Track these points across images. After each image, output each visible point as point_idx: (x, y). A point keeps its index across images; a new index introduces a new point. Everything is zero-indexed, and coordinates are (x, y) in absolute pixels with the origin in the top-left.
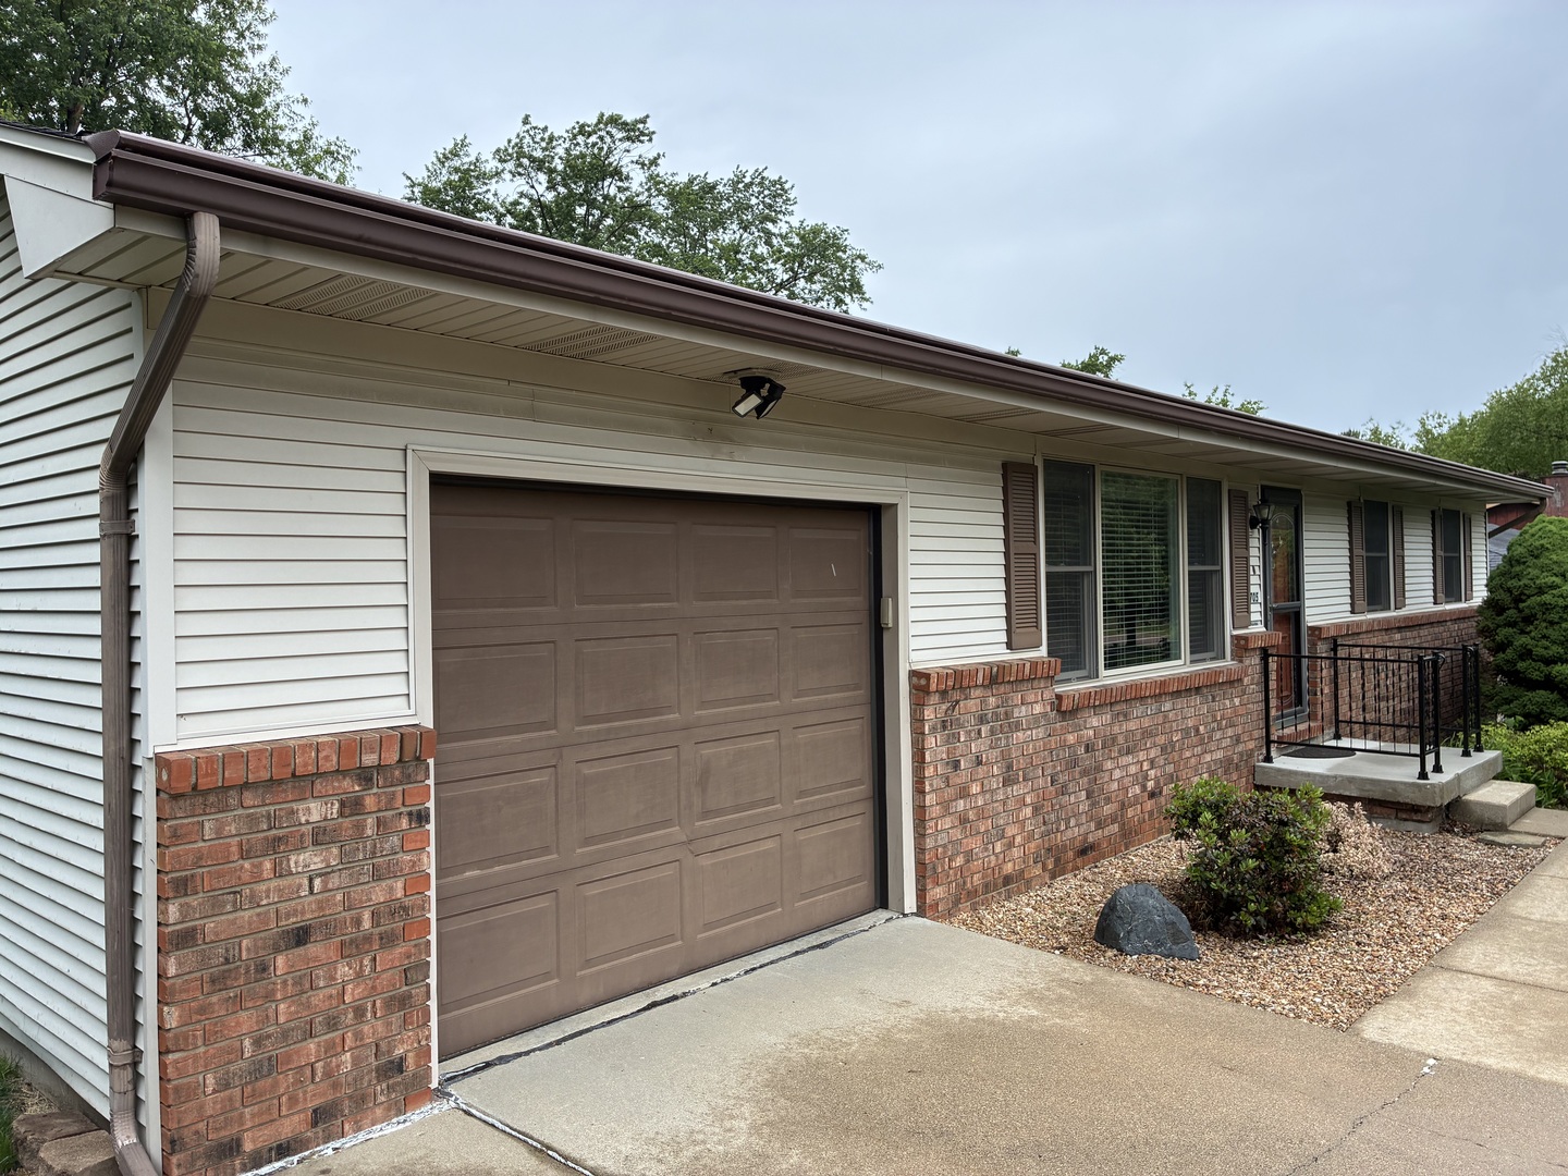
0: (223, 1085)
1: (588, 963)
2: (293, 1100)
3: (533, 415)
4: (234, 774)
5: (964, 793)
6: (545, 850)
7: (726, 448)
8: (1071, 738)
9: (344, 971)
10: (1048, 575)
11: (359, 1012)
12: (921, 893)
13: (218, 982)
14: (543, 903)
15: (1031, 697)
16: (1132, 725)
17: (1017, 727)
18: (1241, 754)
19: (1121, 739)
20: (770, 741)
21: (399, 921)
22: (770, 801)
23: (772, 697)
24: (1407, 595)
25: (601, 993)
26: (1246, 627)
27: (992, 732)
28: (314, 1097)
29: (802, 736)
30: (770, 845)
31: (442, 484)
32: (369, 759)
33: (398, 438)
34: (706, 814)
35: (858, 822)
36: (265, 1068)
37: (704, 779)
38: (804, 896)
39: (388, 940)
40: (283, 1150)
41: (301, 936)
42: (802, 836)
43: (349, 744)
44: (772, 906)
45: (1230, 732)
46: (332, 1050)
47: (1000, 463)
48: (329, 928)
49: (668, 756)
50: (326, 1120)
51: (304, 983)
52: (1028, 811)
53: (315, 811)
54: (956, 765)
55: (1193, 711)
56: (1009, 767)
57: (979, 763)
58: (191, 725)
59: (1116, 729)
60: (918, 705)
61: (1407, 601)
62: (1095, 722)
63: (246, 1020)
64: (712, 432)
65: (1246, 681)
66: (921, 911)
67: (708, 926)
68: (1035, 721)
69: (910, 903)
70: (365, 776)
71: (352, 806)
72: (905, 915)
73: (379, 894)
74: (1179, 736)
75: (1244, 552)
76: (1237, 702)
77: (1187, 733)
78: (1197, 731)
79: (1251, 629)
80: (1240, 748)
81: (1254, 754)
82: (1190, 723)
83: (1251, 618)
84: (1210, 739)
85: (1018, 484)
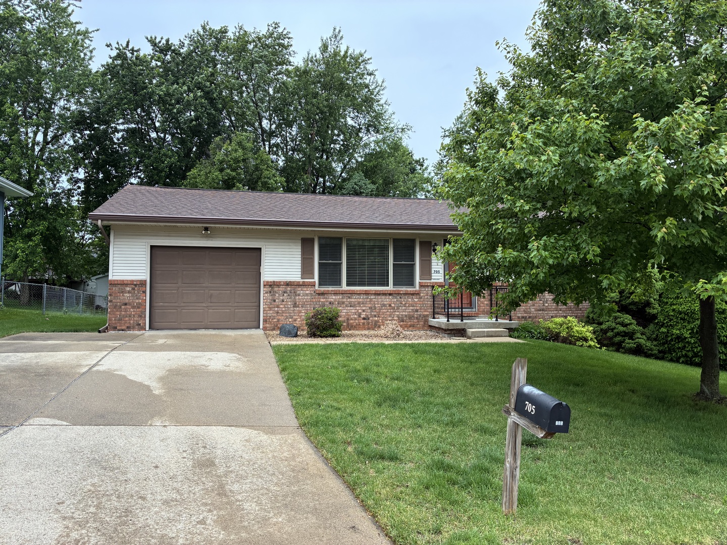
0: (115, 320)
1: (183, 322)
2: (124, 324)
3: (169, 236)
4: (116, 283)
5: (278, 307)
6: (175, 303)
8: (322, 300)
9: (132, 310)
10: (319, 263)
11: (134, 316)
12: (264, 325)
13: (115, 307)
14: (175, 311)
15: (305, 289)
16: (352, 300)
17: (299, 295)
18: (420, 315)
19: (347, 303)
20: (229, 292)
21: (141, 306)
22: (229, 303)
23: (229, 284)
25: (186, 327)
26: (430, 280)
27: (289, 295)
28: (127, 325)
29: (237, 292)
30: (228, 310)
31: (152, 247)
32: (135, 283)
33: (144, 241)
34: (211, 303)
35: (254, 310)
36: (120, 320)
37: (211, 296)
38: (237, 322)
39: (138, 308)
40: (123, 330)
41: (126, 304)
42: (237, 310)
43: (133, 281)
44: (228, 322)
45: (411, 308)
46: (130, 320)
47: (301, 238)
48: (130, 304)
49: (202, 291)
50: (129, 328)
51: (126, 311)
52: (303, 314)
53: (128, 289)
54: (275, 301)
55: (387, 300)
56: (295, 304)
57: (283, 301)
58: (114, 277)
59: (345, 300)
60: (265, 287)
62: (334, 297)
63: (118, 313)
64: (207, 237)
65: (422, 295)
66: (263, 329)
67: (210, 322)
68: (307, 295)
69: (261, 327)
70: (136, 285)
71: (133, 289)
72: (260, 329)
73: (137, 301)
74: (379, 305)
75: (429, 259)
76: (416, 300)
77: (384, 305)
78: (390, 305)
79: (432, 281)
80: (419, 313)
81: (427, 316)
82: (385, 303)
83: (433, 277)
84: (398, 308)
85: (306, 243)
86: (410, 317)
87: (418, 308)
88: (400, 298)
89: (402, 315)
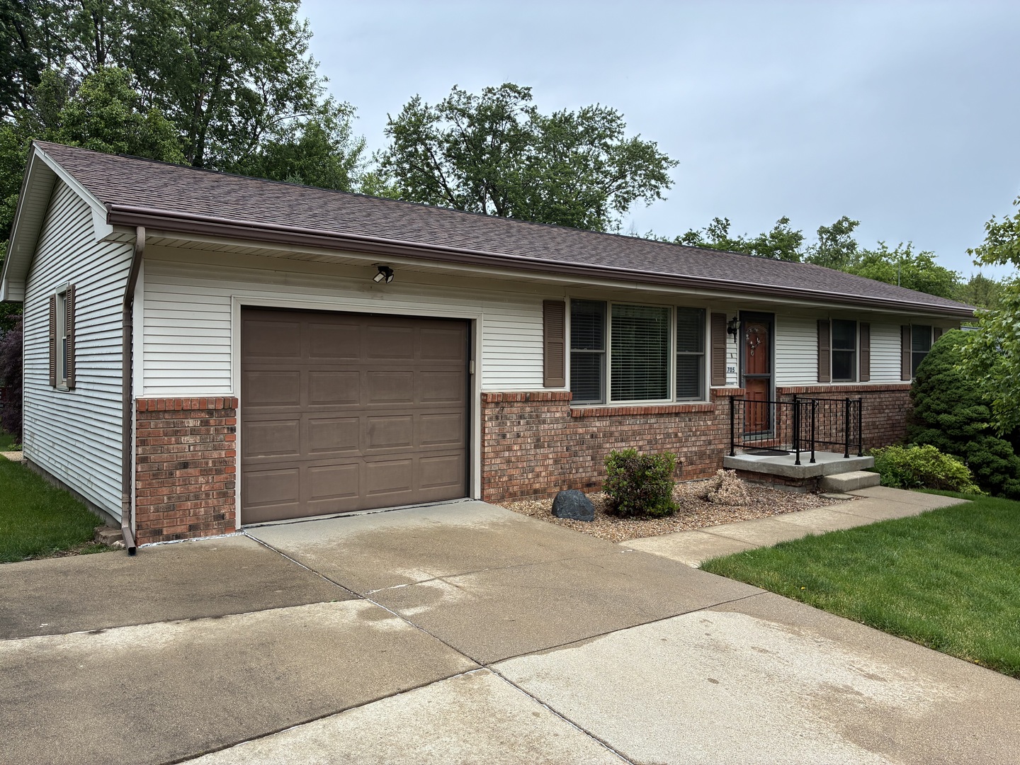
0: (157, 511)
1: (313, 498)
2: (182, 521)
3: (286, 283)
4: (161, 407)
5: (509, 449)
6: (294, 452)
7: (380, 294)
8: (580, 431)
9: (201, 479)
10: (572, 354)
11: (208, 495)
12: (483, 490)
13: (155, 476)
14: (293, 472)
15: (554, 409)
16: (625, 428)
17: (544, 422)
18: (713, 450)
19: (617, 434)
20: (408, 419)
21: (224, 466)
22: (408, 444)
23: (409, 400)
24: (871, 374)
25: (318, 511)
26: (724, 385)
27: (528, 423)
28: (190, 521)
29: (425, 418)
30: (406, 462)
31: (246, 309)
32: (211, 407)
33: (228, 292)
34: (372, 446)
35: (456, 458)
36: (171, 508)
37: (372, 432)
38: (424, 486)
39: (219, 472)
40: (178, 537)
41: (185, 465)
42: (423, 461)
43: (203, 401)
44: (407, 488)
45: (703, 438)
46: (196, 506)
47: (542, 301)
48: (196, 465)
49: (354, 421)
50: (194, 530)
51: (186, 483)
52: (551, 462)
53: (191, 423)
54: (504, 436)
55: (672, 425)
56: (538, 440)
57: (518, 436)
58: (149, 390)
59: (613, 429)
60: (483, 408)
61: (871, 378)
62: (598, 424)
63: (165, 490)
65: (717, 412)
66: (482, 499)
67: (372, 492)
68: (557, 421)
69: (477, 494)
70: (210, 412)
71: (205, 423)
72: (475, 500)
73: (215, 455)
74: (662, 436)
75: (722, 346)
76: (709, 423)
77: (668, 435)
78: (676, 435)
79: (727, 387)
80: (712, 447)
81: (721, 451)
82: (670, 431)
83: (728, 380)
84: (687, 440)
85: (552, 310)
86: (701, 455)
87: (712, 438)
88: (690, 420)
89: (691, 452)
